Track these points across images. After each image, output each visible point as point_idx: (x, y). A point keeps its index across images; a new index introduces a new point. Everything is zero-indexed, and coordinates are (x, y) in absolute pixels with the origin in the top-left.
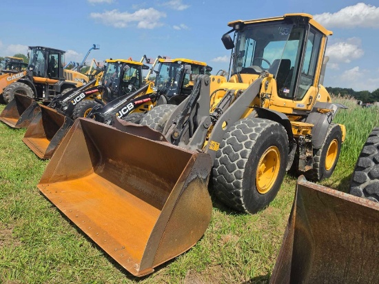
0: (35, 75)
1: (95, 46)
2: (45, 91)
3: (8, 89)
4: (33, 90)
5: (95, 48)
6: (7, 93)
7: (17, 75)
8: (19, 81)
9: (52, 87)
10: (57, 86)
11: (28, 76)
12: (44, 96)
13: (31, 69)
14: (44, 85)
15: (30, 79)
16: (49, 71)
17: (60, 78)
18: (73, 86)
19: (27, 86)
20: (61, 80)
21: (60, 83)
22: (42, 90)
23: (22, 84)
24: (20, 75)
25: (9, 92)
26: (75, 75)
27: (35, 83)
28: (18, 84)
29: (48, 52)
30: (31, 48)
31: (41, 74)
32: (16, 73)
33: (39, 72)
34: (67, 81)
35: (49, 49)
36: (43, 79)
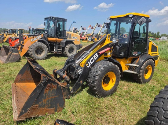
0: (48, 36)
1: (74, 21)
2: (55, 47)
3: (31, 47)
4: (48, 47)
5: (74, 22)
6: (30, 50)
7: (37, 37)
8: (39, 41)
9: (59, 44)
10: (63, 43)
11: (44, 37)
12: (54, 50)
13: (46, 32)
14: (54, 42)
15: (46, 39)
16: (57, 33)
17: (64, 38)
18: (72, 42)
19: (43, 44)
20: (65, 39)
21: (64, 41)
22: (53, 46)
23: (40, 43)
24: (39, 37)
25: (32, 50)
26: (73, 34)
27: (49, 42)
28: (38, 43)
29: (56, 20)
30: (46, 19)
31: (52, 36)
32: (37, 36)
33: (51, 34)
34: (68, 39)
35: (57, 18)
36: (54, 39)
